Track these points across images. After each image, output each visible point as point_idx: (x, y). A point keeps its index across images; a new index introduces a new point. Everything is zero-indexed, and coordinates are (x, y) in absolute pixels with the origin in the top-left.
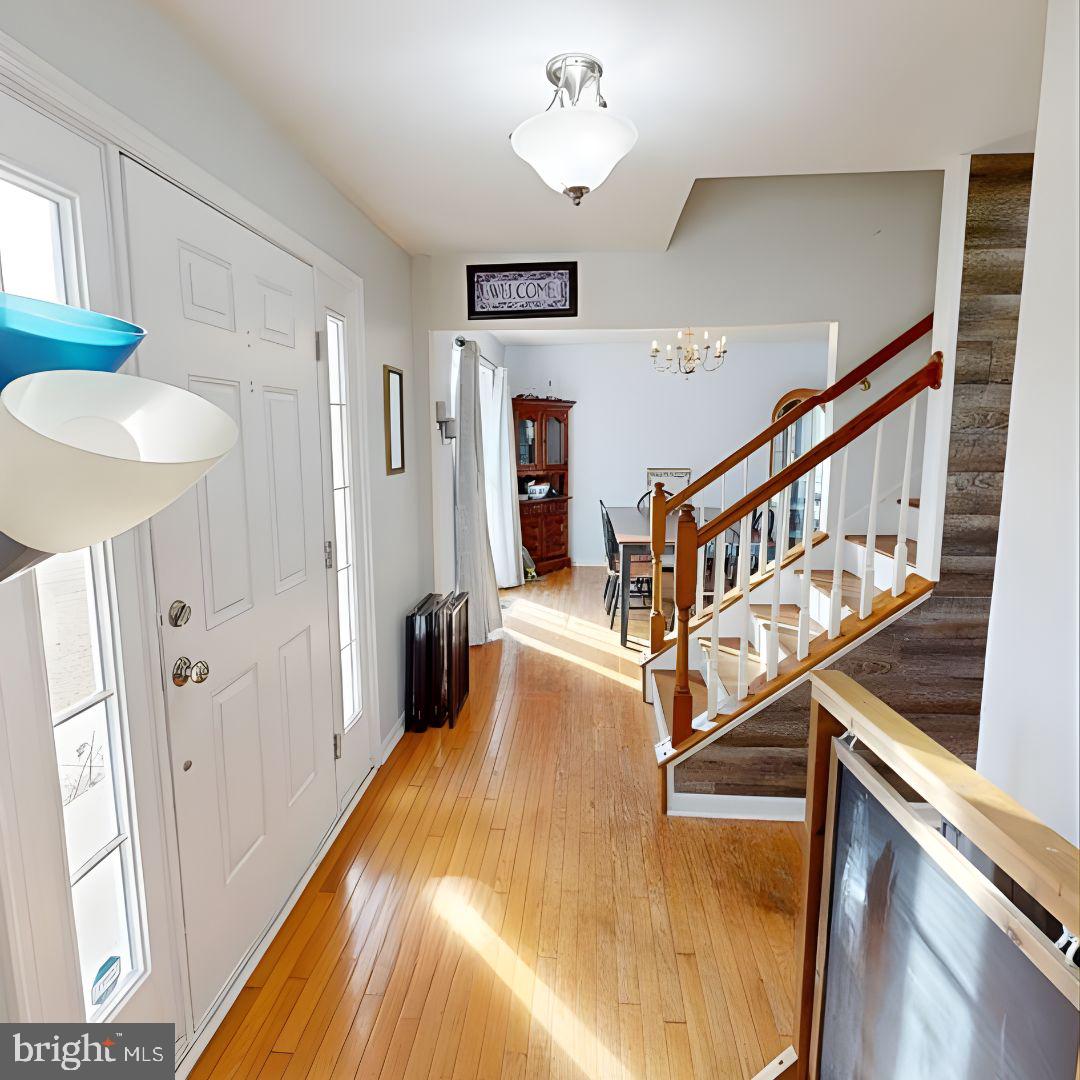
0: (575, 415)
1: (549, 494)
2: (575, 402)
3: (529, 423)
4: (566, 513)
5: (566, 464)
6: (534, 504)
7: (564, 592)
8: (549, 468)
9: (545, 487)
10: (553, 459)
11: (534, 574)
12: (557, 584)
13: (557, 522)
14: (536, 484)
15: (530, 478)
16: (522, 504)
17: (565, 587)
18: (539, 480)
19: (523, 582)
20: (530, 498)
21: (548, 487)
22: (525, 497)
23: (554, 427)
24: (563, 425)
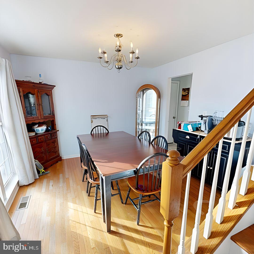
0: (56, 92)
1: (47, 130)
2: (55, 86)
3: (31, 96)
4: (57, 138)
5: (54, 115)
6: (39, 136)
7: (61, 180)
8: (45, 118)
9: (44, 128)
10: (47, 113)
11: (43, 171)
12: (57, 173)
13: (53, 143)
14: (38, 126)
15: (34, 124)
16: (31, 138)
17: (61, 175)
18: (40, 124)
19: (38, 177)
20: (36, 134)
21: (46, 127)
22: (33, 134)
23: (45, 99)
24: (50, 97)
